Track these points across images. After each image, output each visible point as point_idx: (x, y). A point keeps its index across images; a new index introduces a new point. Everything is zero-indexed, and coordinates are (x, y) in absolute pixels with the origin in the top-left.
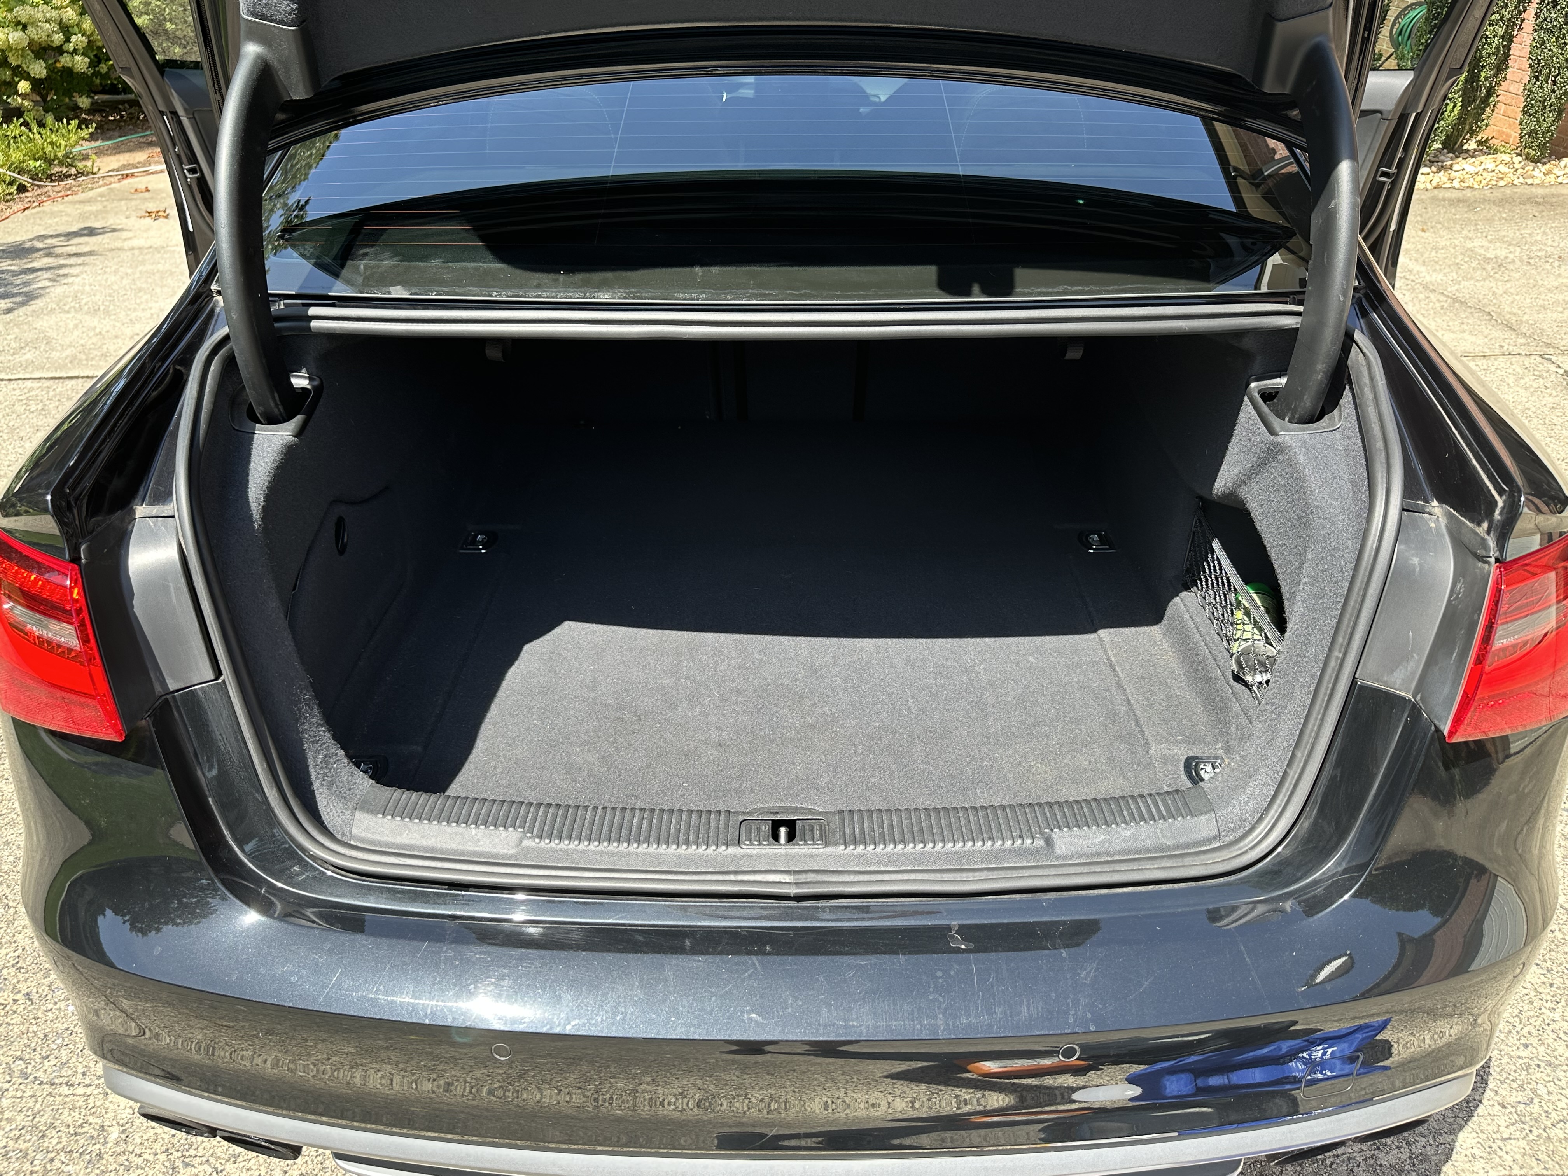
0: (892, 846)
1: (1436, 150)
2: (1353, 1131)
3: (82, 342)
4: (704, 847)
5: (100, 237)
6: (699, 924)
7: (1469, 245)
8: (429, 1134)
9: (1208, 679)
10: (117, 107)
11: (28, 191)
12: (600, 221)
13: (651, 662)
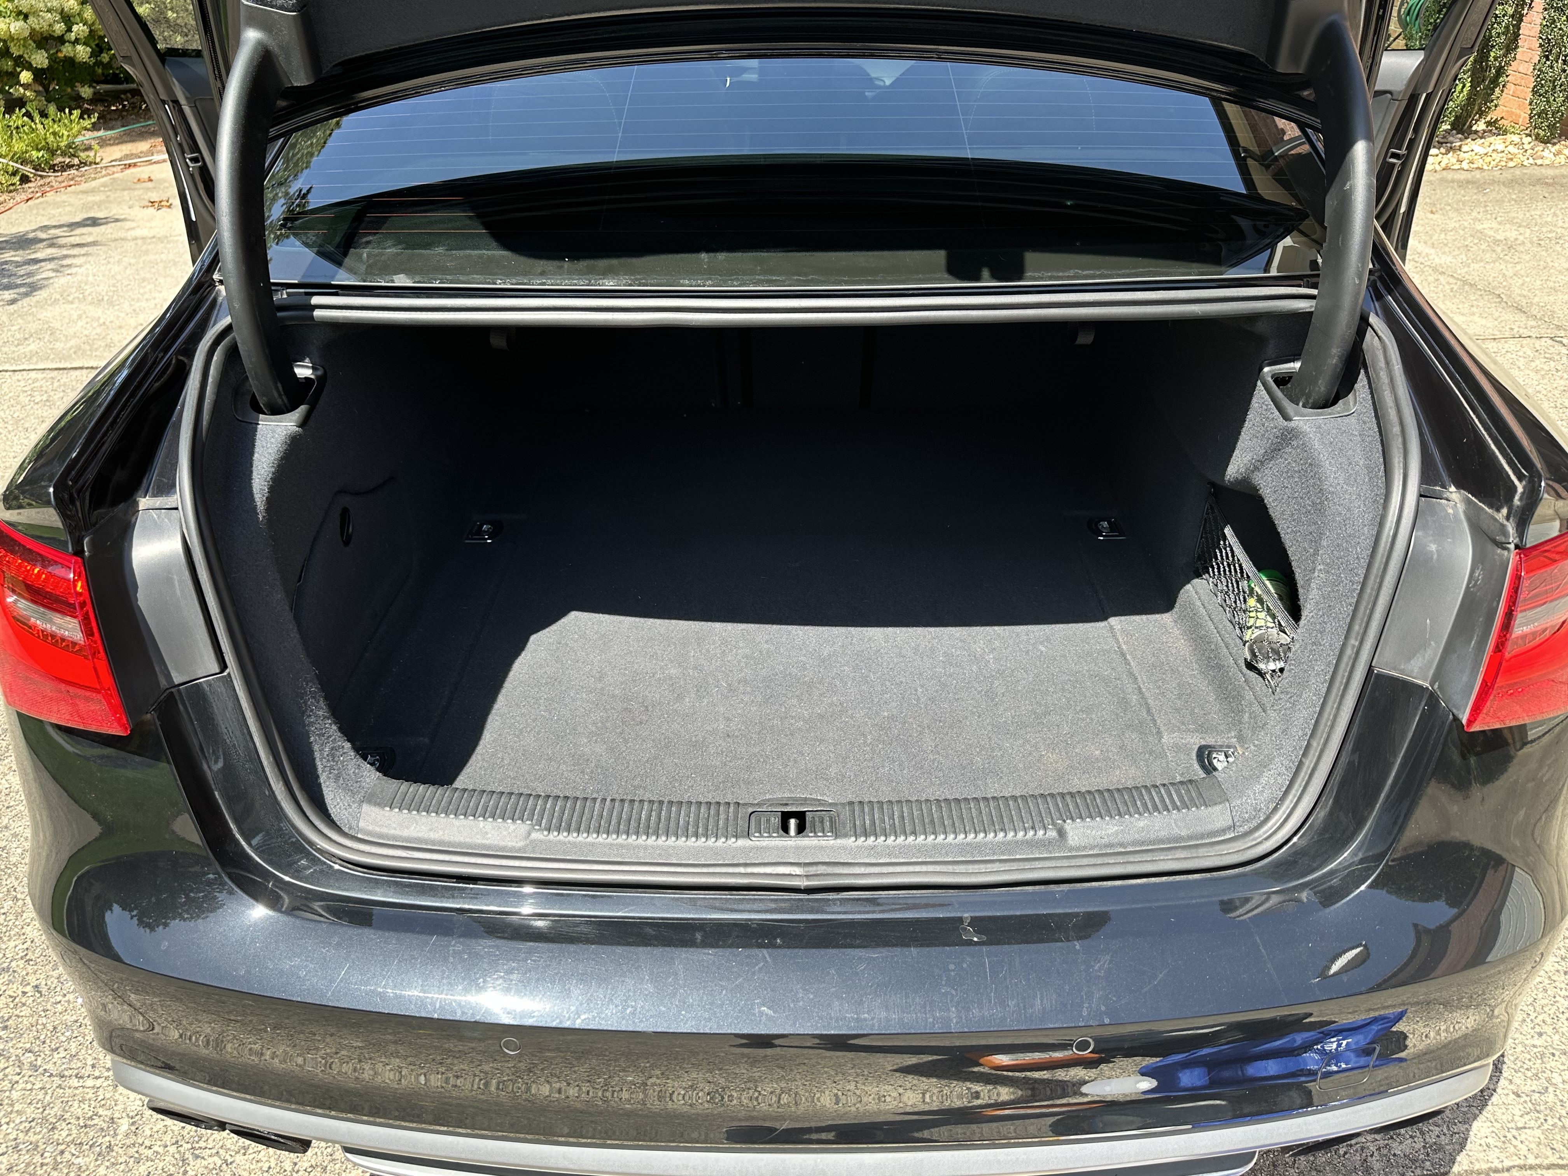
0: (903, 838)
1: (1445, 131)
2: (1369, 1123)
3: (86, 332)
4: (713, 840)
5: (103, 227)
6: (709, 917)
7: (1479, 227)
8: (438, 1128)
9: (1220, 667)
10: (119, 97)
11: (31, 181)
12: (605, 207)
13: (658, 652)
